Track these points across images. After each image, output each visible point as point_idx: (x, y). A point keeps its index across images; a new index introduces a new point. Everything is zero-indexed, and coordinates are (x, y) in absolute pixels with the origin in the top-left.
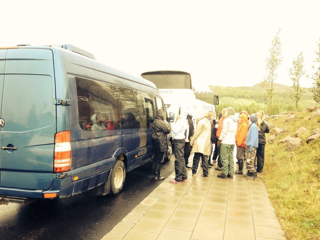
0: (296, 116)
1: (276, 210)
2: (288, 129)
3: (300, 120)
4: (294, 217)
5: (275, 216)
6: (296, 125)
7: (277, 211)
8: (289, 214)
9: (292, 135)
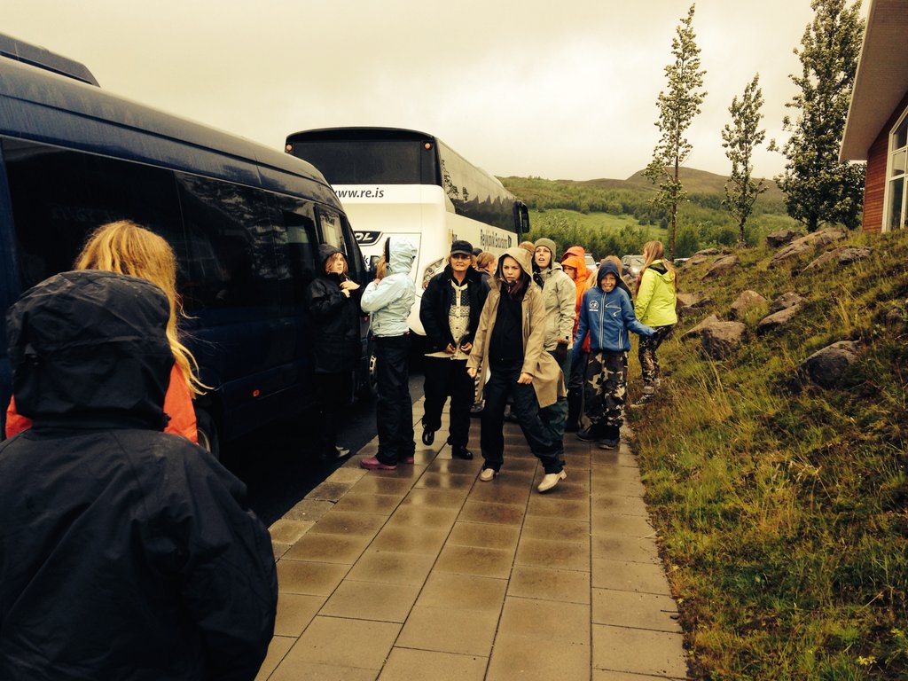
0: (738, 259)
1: (661, 537)
2: (713, 296)
3: (746, 269)
4: (710, 558)
5: (656, 554)
6: (734, 283)
7: (662, 541)
8: (695, 548)
9: (720, 315)
